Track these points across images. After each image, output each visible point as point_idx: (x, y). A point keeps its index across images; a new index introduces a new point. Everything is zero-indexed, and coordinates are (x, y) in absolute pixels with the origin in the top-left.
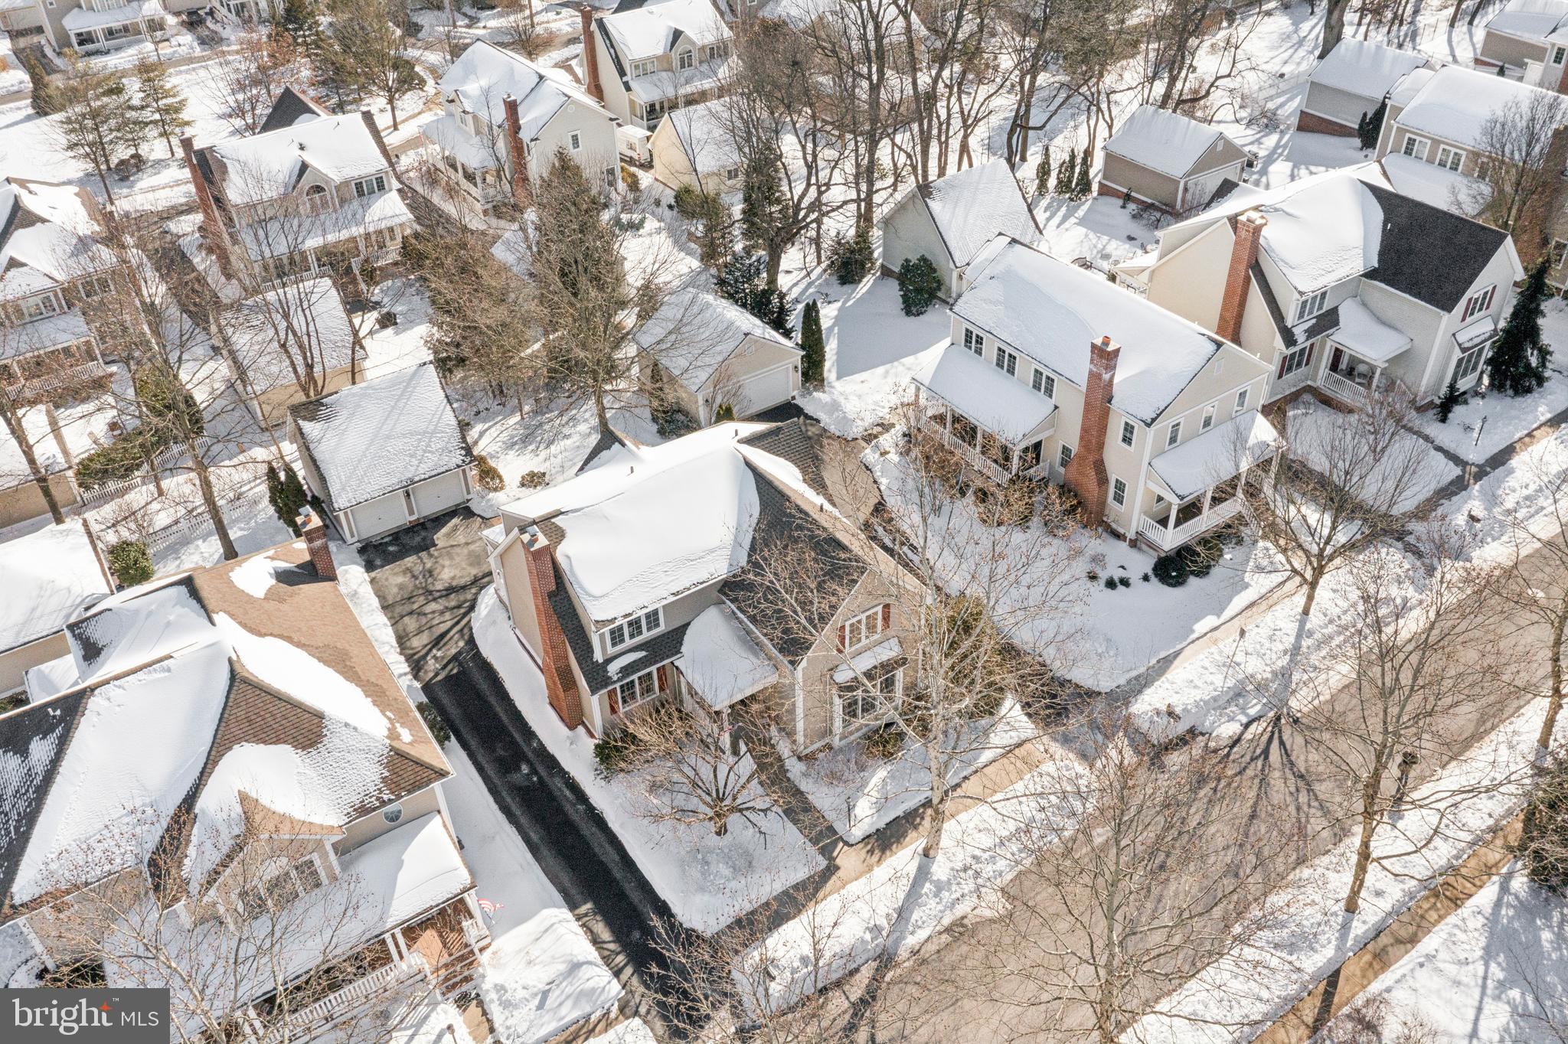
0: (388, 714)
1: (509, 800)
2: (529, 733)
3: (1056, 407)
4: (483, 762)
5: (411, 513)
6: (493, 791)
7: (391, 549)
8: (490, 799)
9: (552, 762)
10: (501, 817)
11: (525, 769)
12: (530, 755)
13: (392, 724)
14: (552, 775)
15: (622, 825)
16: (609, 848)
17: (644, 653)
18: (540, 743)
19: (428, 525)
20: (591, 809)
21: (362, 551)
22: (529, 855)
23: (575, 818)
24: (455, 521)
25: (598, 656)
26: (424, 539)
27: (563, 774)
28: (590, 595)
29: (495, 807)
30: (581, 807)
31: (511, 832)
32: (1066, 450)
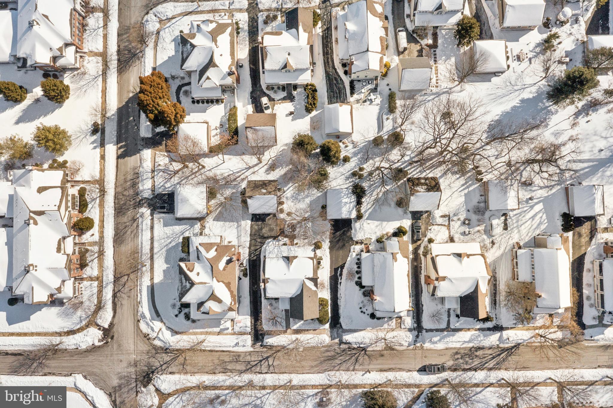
1: (251, 291)
5: (264, 211)
6: (250, 288)
7: (257, 218)
10: (249, 293)
19: (267, 215)
21: (252, 217)
22: (249, 304)
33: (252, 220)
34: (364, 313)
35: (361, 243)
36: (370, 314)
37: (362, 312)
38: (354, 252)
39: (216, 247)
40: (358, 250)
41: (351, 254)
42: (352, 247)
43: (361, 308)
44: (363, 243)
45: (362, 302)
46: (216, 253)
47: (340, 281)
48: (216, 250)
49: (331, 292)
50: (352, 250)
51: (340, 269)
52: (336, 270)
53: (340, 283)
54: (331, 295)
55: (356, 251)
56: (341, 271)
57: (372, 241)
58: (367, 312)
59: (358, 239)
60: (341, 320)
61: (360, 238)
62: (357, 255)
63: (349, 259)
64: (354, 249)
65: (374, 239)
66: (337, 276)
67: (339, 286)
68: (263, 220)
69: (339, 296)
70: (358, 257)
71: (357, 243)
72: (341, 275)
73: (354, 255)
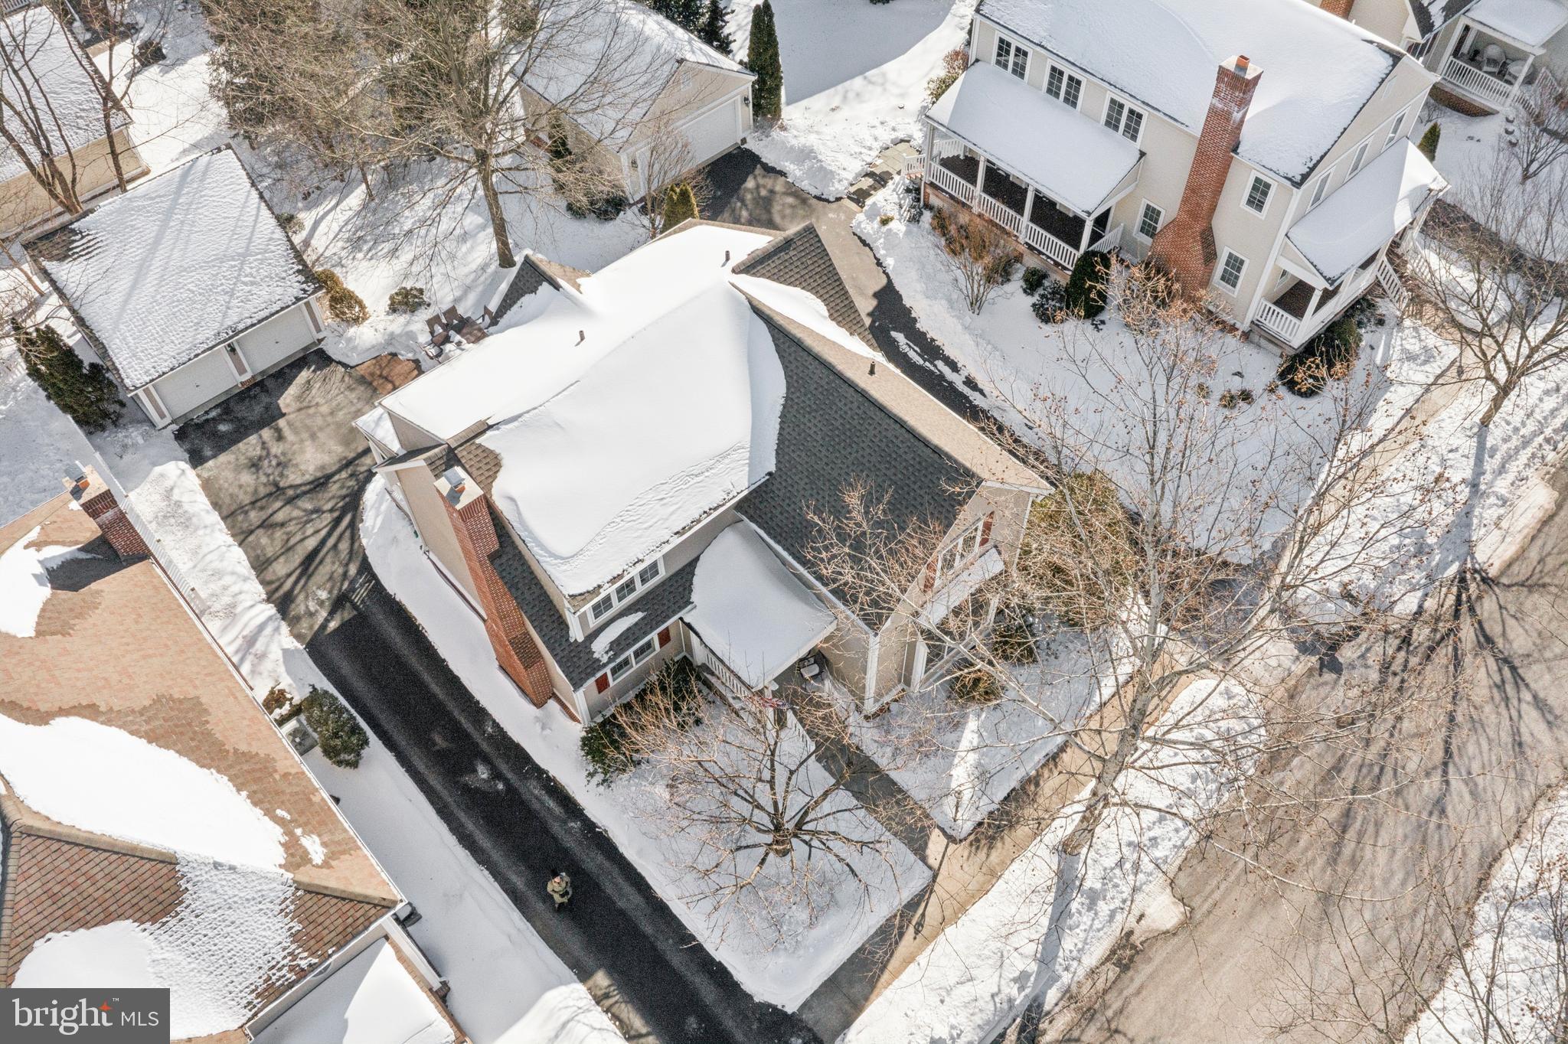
0: (280, 812)
1: (470, 826)
2: (479, 713)
3: (1142, 154)
4: (421, 767)
5: (242, 371)
6: (444, 812)
7: (223, 428)
8: (442, 828)
9: (519, 757)
10: (463, 855)
11: (483, 772)
12: (485, 746)
13: (289, 833)
14: (524, 777)
15: (640, 853)
16: (627, 888)
17: (640, 615)
18: (496, 725)
19: (270, 384)
20: (589, 826)
21: (181, 436)
22: (516, 915)
23: (569, 842)
24: (305, 375)
25: (577, 634)
26: (267, 408)
27: (539, 772)
28: (556, 557)
29: (452, 840)
30: (575, 825)
31: (481, 877)
32: (1152, 214)
33: (196, 459)
34: (1246, 396)
36: (1274, 383)
41: (880, 244)
44: (884, 175)
47: (955, 378)
50: (870, 230)
56: (918, 337)
58: (1252, 385)
62: (914, 219)
63: (891, 262)
67: (979, 401)
68: (271, 416)
71: (860, 196)
72: (931, 350)
73: (899, 228)
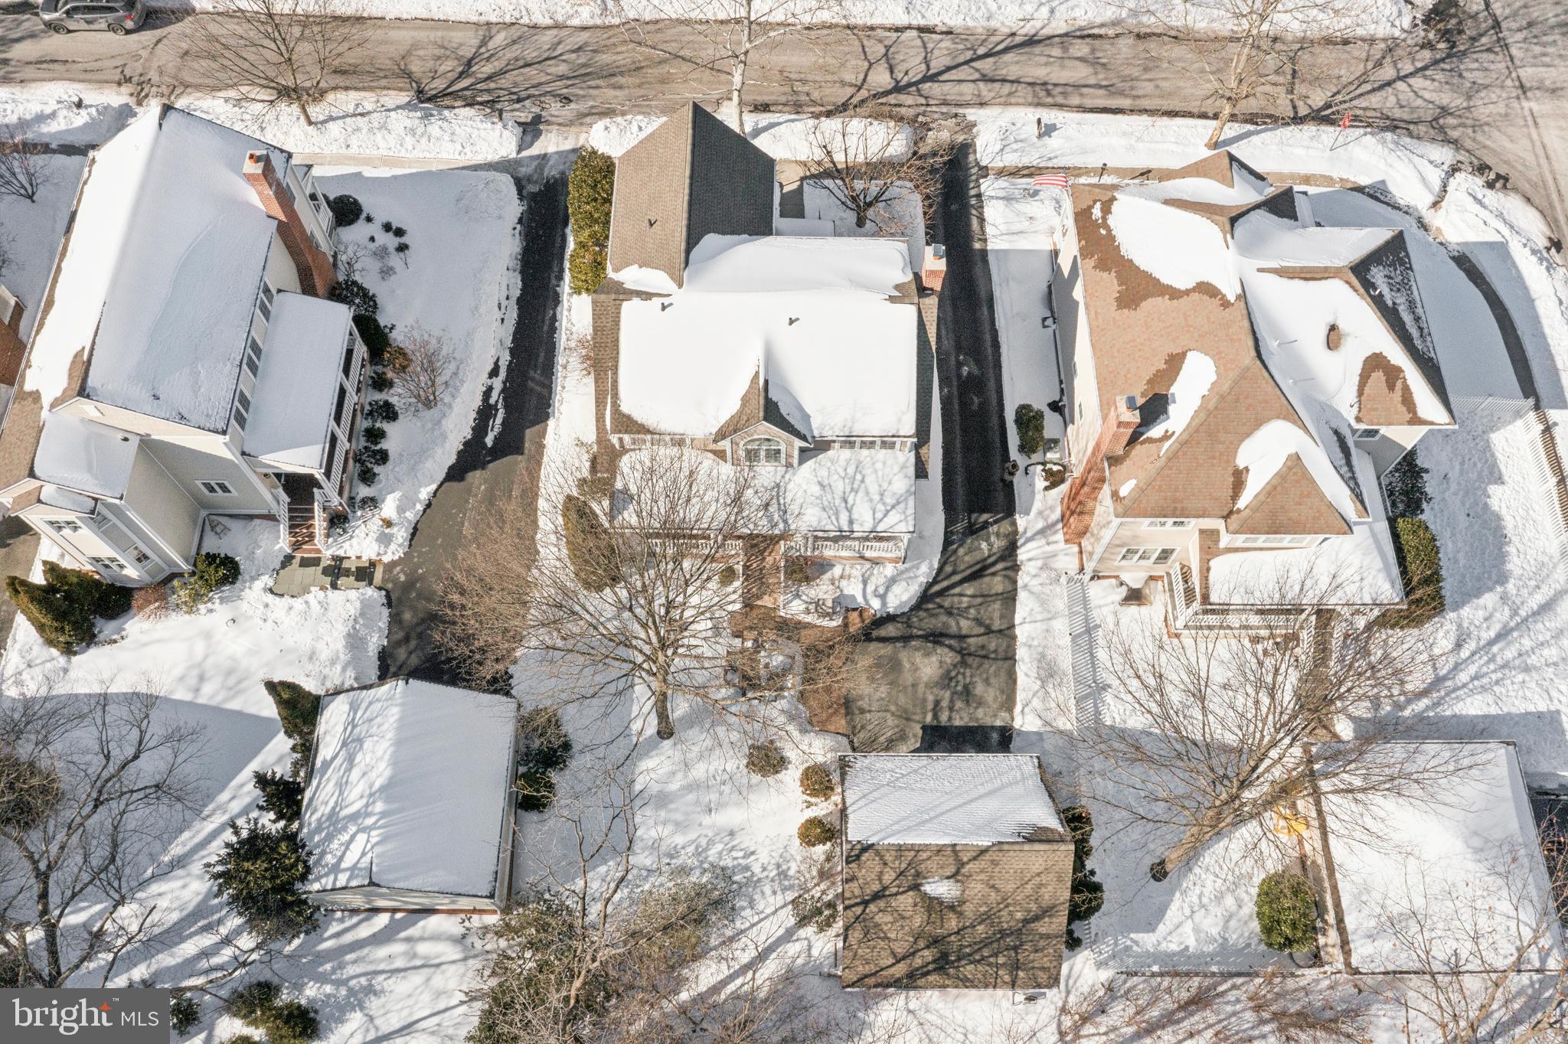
0: (1103, 232)
1: (990, 351)
10: (1002, 340)
11: (965, 370)
12: (955, 382)
13: (1104, 218)
14: (948, 354)
29: (1004, 350)
34: (387, 227)
35: (336, 571)
36: (361, 221)
37: (399, 232)
38: (388, 523)
39: (1242, 503)
40: (361, 531)
41: (411, 516)
42: (394, 552)
43: (402, 248)
44: (326, 571)
45: (386, 272)
46: (1241, 463)
47: (498, 384)
48: (1239, 480)
49: (553, 330)
50: (401, 535)
51: (489, 440)
52: (511, 443)
53: (494, 373)
54: (554, 319)
55: (375, 524)
56: (480, 429)
57: (267, 580)
58: (375, 229)
59: (353, 594)
60: (514, 208)
61: (334, 596)
62: (372, 502)
63: (425, 493)
64: (385, 539)
65: (253, 593)
66: (506, 407)
67: (505, 358)
69: (513, 315)
70: (364, 491)
71: (364, 574)
72: (485, 413)
73: (389, 508)
